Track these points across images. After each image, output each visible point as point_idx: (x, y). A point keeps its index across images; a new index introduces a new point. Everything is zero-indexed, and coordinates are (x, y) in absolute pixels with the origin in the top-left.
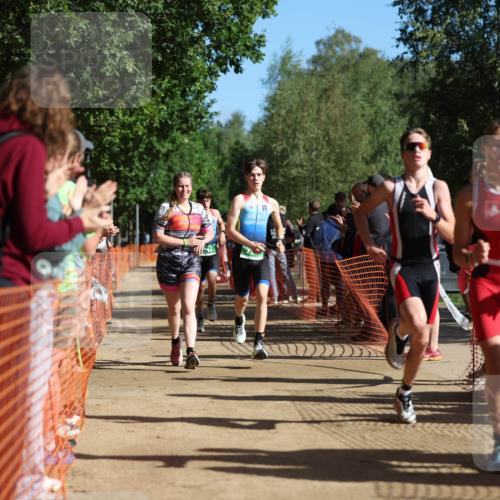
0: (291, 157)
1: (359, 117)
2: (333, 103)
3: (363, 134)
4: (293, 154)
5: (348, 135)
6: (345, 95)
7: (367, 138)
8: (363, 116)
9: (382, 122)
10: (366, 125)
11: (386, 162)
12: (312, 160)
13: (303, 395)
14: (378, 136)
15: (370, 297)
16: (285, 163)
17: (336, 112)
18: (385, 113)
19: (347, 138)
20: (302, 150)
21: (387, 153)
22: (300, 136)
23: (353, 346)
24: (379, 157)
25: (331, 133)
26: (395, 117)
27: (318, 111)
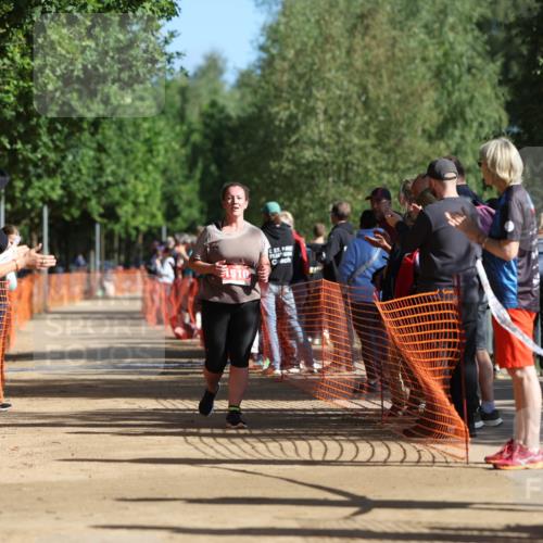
0: (303, 128)
1: (418, 61)
2: (374, 37)
3: (425, 90)
4: (306, 124)
5: (398, 91)
7: (431, 96)
8: (424, 60)
9: (456, 70)
10: (429, 76)
11: (463, 137)
12: (339, 135)
13: (322, 526)
14: (450, 94)
15: (433, 364)
16: (293, 139)
17: (380, 53)
18: (461, 56)
19: (398, 96)
20: (321, 117)
21: (465, 123)
22: (319, 94)
23: (406, 446)
24: (450, 131)
25: (370, 87)
26: (478, 61)
27: (349, 52)
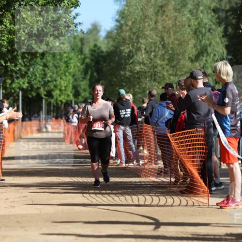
1: (186, 27)
2: (167, 16)
3: (190, 39)
4: (136, 55)
6: (175, 9)
7: (192, 42)
8: (189, 26)
9: (203, 31)
10: (191, 33)
11: (206, 60)
12: (151, 60)
14: (201, 41)
15: (193, 161)
16: (131, 61)
17: (170, 23)
18: (206, 24)
19: (177, 42)
20: (143, 51)
21: (208, 54)
22: (142, 41)
23: (181, 198)
24: (201, 58)
26: (213, 27)
27: (156, 22)
